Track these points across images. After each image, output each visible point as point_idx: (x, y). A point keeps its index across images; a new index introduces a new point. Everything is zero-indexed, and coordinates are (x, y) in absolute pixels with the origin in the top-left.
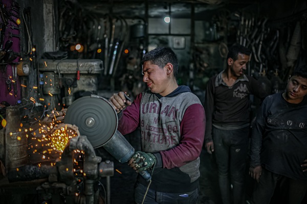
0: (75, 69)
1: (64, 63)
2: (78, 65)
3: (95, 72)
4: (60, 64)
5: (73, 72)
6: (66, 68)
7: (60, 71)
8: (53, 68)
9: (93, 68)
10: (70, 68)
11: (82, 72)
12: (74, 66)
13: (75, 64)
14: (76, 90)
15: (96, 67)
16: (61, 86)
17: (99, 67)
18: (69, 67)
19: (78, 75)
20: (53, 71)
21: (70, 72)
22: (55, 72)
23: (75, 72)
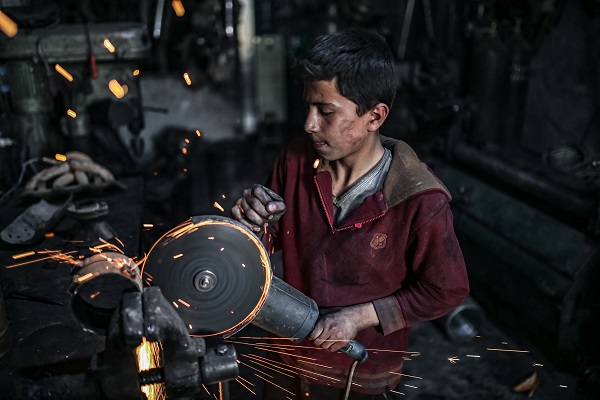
0: (82, 50)
1: (55, 38)
2: (88, 41)
3: (132, 56)
4: (44, 41)
5: (78, 59)
6: (60, 50)
7: (47, 57)
8: (28, 52)
9: (125, 47)
10: (69, 50)
11: (101, 57)
12: (79, 45)
13: (80, 38)
14: (90, 98)
15: (133, 44)
16: (55, 93)
17: (139, 43)
18: (67, 47)
19: (94, 66)
20: (28, 59)
21: (72, 59)
22: (36, 60)
23: (84, 58)
